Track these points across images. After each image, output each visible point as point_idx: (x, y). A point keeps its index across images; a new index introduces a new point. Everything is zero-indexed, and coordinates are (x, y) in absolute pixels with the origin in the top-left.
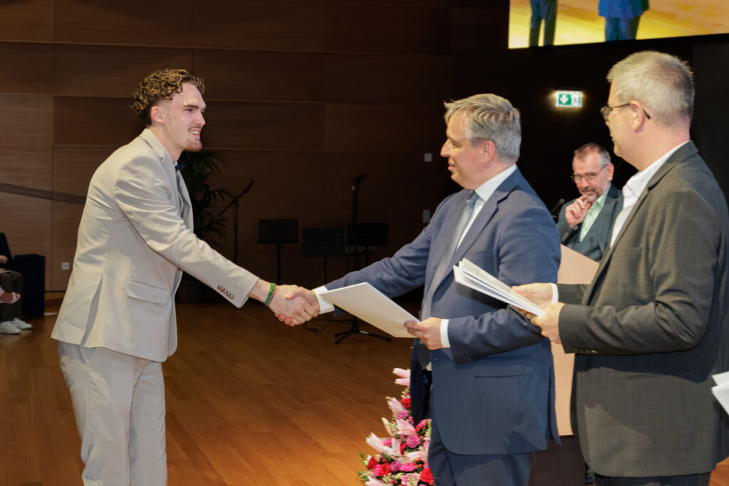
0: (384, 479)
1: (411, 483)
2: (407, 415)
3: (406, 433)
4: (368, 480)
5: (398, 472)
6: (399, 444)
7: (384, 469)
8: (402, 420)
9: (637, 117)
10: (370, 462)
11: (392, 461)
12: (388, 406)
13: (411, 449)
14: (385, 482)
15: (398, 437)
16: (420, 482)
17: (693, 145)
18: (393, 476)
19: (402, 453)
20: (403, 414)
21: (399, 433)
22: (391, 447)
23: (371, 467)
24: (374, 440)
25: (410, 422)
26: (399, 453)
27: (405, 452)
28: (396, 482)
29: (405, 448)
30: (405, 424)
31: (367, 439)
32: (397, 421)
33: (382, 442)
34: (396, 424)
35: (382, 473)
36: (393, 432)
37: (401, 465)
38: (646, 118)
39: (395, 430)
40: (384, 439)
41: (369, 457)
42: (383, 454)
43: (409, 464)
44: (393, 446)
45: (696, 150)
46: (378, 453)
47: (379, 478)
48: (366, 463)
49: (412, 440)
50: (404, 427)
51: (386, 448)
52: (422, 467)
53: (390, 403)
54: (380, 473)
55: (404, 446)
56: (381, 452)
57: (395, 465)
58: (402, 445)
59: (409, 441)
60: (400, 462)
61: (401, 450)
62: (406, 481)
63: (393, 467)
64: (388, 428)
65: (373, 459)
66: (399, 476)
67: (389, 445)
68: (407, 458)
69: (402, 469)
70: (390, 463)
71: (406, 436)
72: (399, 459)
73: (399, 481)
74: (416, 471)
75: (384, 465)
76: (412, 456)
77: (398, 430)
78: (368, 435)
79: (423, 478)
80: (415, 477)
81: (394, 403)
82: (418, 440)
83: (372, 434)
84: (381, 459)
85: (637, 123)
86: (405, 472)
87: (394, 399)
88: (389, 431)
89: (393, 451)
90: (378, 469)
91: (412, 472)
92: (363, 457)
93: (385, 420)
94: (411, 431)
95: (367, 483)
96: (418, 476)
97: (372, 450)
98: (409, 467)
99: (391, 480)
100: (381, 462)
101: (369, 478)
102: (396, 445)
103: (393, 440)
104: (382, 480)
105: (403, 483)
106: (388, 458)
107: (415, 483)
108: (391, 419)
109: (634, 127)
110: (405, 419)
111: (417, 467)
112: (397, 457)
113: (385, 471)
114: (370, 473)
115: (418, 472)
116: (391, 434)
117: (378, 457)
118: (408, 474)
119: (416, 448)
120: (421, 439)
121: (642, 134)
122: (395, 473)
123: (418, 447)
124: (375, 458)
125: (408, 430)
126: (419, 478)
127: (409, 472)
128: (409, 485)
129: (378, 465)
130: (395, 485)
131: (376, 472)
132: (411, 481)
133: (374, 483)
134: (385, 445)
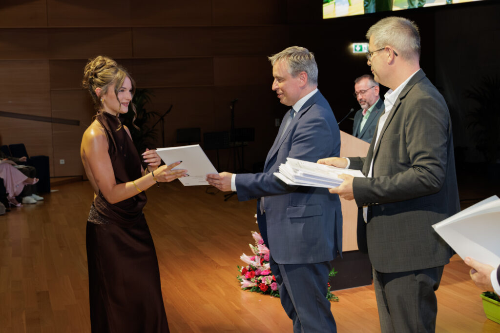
0: (252, 280)
3: (263, 253)
4: (242, 281)
5: (260, 275)
6: (260, 259)
7: (251, 274)
8: (261, 245)
9: (390, 55)
10: (243, 270)
11: (256, 269)
12: (252, 237)
13: (266, 262)
14: (252, 282)
15: (258, 255)
16: (273, 281)
17: (423, 72)
18: (257, 278)
19: (262, 264)
20: (261, 241)
21: (259, 252)
23: (244, 273)
24: (245, 258)
26: (260, 264)
28: (259, 281)
29: (263, 261)
30: (263, 247)
31: (241, 257)
32: (258, 245)
33: (249, 258)
34: (258, 247)
35: (250, 276)
36: (256, 252)
37: (261, 272)
38: (395, 55)
40: (251, 257)
41: (243, 267)
42: (250, 265)
43: (266, 271)
44: (256, 260)
45: (425, 75)
46: (247, 265)
47: (249, 279)
48: (241, 271)
49: (267, 257)
50: (262, 249)
51: (252, 262)
53: (253, 235)
55: (263, 260)
56: (249, 264)
57: (258, 272)
58: (261, 259)
59: (265, 257)
60: (260, 270)
61: (261, 262)
62: (264, 281)
63: (256, 273)
64: (253, 250)
65: (245, 269)
66: (260, 278)
67: (254, 260)
68: (264, 267)
69: (262, 274)
70: (255, 271)
71: (263, 254)
72: (261, 268)
73: (261, 281)
74: (270, 274)
75: (251, 272)
77: (258, 251)
78: (241, 254)
80: (270, 278)
81: (256, 235)
83: (244, 254)
84: (249, 269)
85: (390, 59)
86: (264, 276)
87: (256, 233)
89: (256, 263)
90: (248, 274)
91: (268, 275)
92: (239, 267)
93: (251, 245)
95: (242, 283)
96: (271, 277)
97: (244, 264)
99: (255, 281)
100: (250, 270)
101: (243, 279)
102: (258, 259)
103: (256, 257)
104: (250, 281)
105: (263, 282)
106: (253, 268)
107: (270, 282)
108: (254, 245)
109: (389, 61)
110: (263, 244)
111: (270, 272)
112: (258, 267)
113: (252, 275)
114: (243, 277)
115: (271, 275)
116: (255, 254)
117: (248, 267)
118: (266, 277)
121: (393, 66)
122: (258, 276)
125: (265, 250)
126: (272, 279)
127: (266, 275)
128: (266, 283)
129: (248, 272)
130: (258, 283)
131: (247, 276)
132: (268, 280)
133: (245, 283)
134: (251, 260)
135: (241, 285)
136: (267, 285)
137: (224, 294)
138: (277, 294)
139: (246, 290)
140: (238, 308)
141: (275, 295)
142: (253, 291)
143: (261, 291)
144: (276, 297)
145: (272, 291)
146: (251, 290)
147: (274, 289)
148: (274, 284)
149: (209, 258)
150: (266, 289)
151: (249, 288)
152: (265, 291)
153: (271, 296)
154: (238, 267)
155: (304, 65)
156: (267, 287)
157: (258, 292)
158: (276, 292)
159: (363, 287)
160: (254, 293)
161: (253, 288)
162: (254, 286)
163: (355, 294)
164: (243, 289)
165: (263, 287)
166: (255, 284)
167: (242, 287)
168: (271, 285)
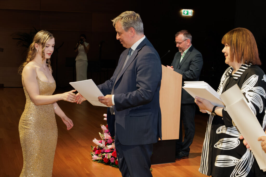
0: (99, 155)
1: (108, 157)
2: (108, 131)
3: (107, 138)
4: (93, 156)
6: (105, 142)
12: (101, 128)
13: (109, 144)
14: (99, 157)
15: (104, 140)
16: (112, 157)
19: (106, 146)
20: (106, 131)
21: (105, 138)
22: (102, 143)
23: (94, 151)
24: (95, 141)
25: (109, 134)
26: (104, 146)
27: (107, 145)
28: (103, 156)
30: (107, 135)
32: (104, 134)
33: (98, 141)
34: (104, 135)
35: (98, 153)
36: (102, 138)
37: (105, 150)
39: (103, 137)
40: (100, 141)
43: (108, 150)
44: (103, 143)
47: (97, 155)
48: (93, 149)
49: (109, 141)
50: (107, 136)
51: (100, 144)
52: (113, 151)
53: (102, 127)
54: (97, 153)
55: (107, 143)
56: (98, 145)
57: (103, 150)
58: (105, 143)
59: (108, 141)
62: (107, 156)
63: (102, 151)
64: (101, 136)
65: (95, 148)
66: (104, 154)
67: (101, 142)
68: (107, 148)
69: (105, 151)
70: (101, 150)
71: (107, 140)
72: (105, 148)
73: (104, 156)
74: (111, 152)
75: (99, 150)
76: (109, 147)
77: (104, 137)
78: (93, 139)
79: (113, 155)
81: (103, 127)
82: (112, 141)
83: (95, 138)
84: (98, 148)
86: (106, 153)
87: (103, 126)
88: (101, 138)
89: (102, 145)
90: (97, 152)
91: (109, 153)
93: (100, 133)
94: (109, 137)
95: (93, 157)
96: (111, 154)
97: (95, 145)
98: (108, 151)
99: (101, 156)
100: (98, 149)
101: (94, 155)
102: (104, 142)
103: (103, 141)
104: (98, 156)
105: (106, 157)
106: (100, 148)
107: (110, 157)
108: (102, 133)
110: (107, 133)
111: (111, 151)
112: (104, 147)
114: (94, 153)
116: (102, 139)
118: (108, 154)
119: (111, 144)
120: (113, 141)
122: (103, 153)
123: (112, 143)
124: (97, 148)
126: (111, 155)
127: (108, 153)
128: (108, 158)
129: (97, 150)
130: (103, 157)
131: (96, 153)
132: (109, 156)
133: (95, 157)
134: (100, 143)
135: (92, 158)
136: (108, 159)
137: (80, 163)
138: (114, 165)
139: (95, 161)
140: (88, 172)
141: (113, 166)
142: (99, 162)
143: (104, 163)
144: (113, 167)
145: (111, 163)
146: (98, 162)
147: (112, 161)
148: (112, 159)
149: (75, 140)
150: (107, 162)
151: (97, 160)
152: (106, 163)
153: (110, 166)
154: (92, 147)
155: (131, 23)
156: (108, 160)
157: (102, 163)
158: (113, 164)
159: (170, 164)
160: (100, 164)
161: (100, 160)
162: (100, 159)
163: (163, 168)
164: (93, 161)
165: (105, 160)
166: (101, 158)
167: (93, 159)
168: (111, 159)
